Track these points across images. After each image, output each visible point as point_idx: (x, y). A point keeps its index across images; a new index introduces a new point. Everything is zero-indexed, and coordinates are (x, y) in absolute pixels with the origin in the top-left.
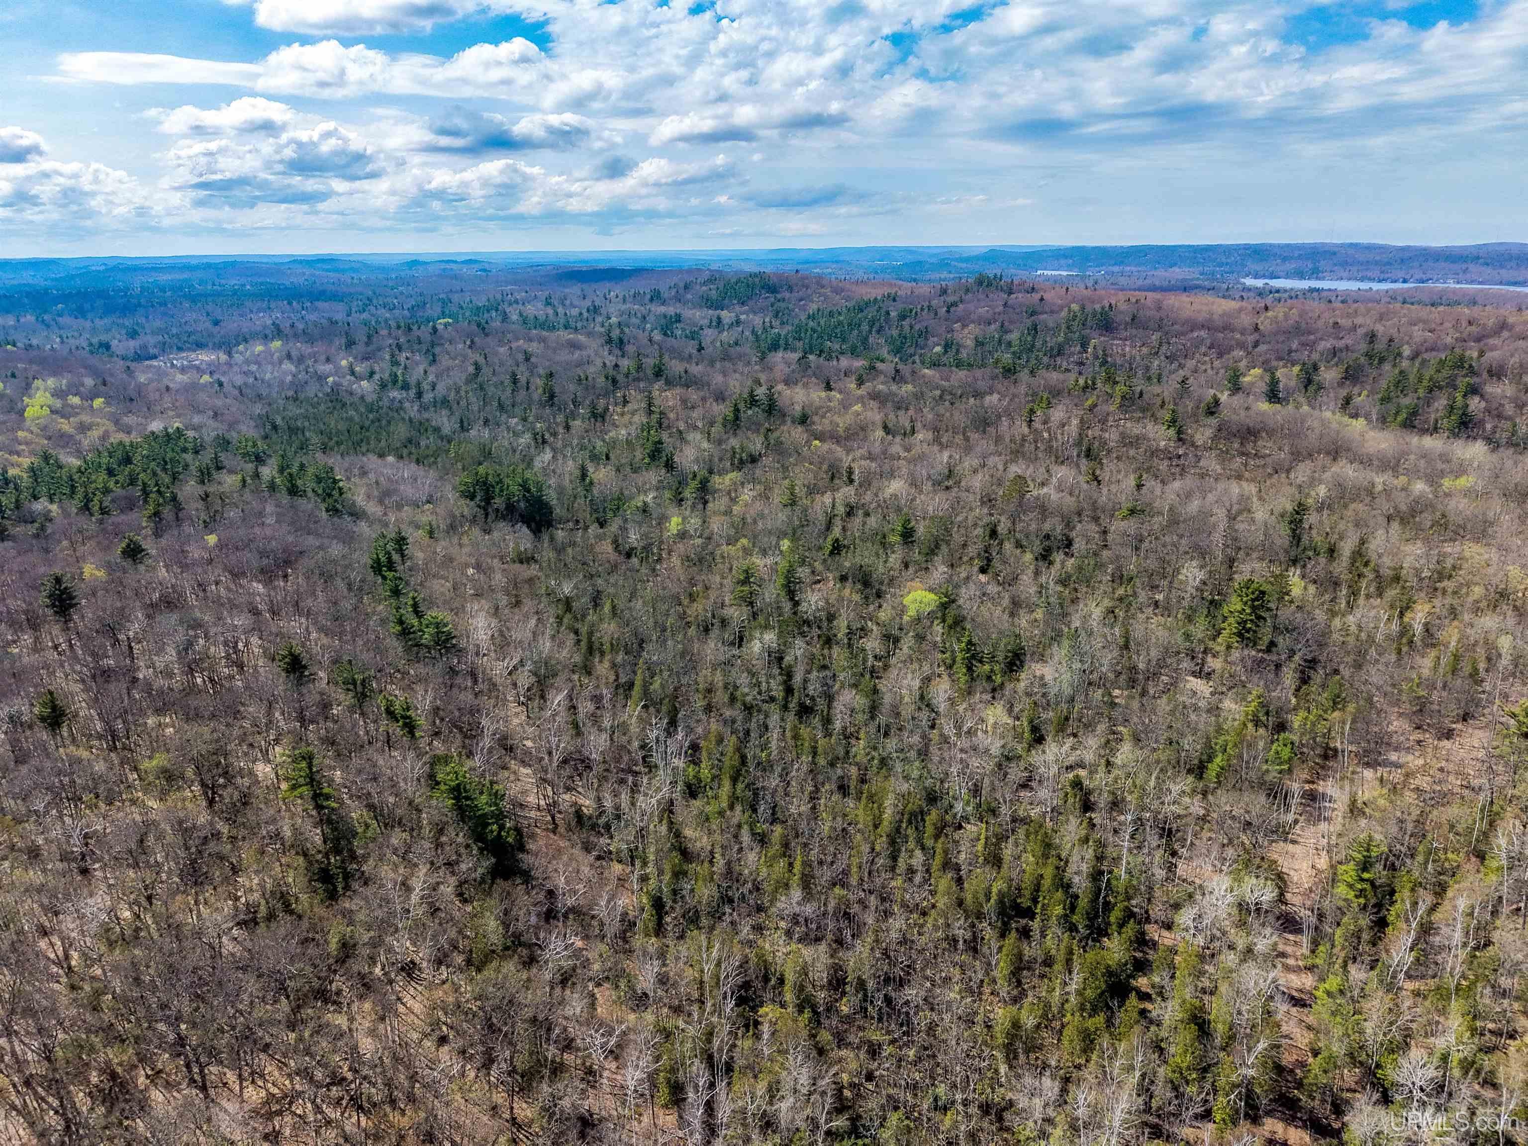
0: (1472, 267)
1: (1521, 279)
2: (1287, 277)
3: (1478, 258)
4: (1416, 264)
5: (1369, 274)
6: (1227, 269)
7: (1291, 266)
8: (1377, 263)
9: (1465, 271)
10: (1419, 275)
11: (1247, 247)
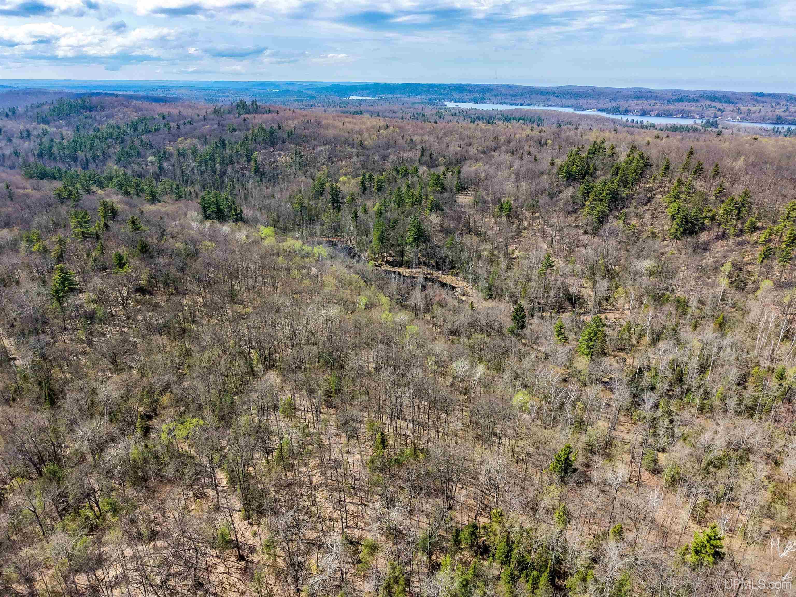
0: (551, 97)
1: (570, 104)
2: (470, 102)
3: (554, 93)
4: (528, 96)
5: (506, 101)
6: (443, 96)
7: (472, 96)
8: (510, 95)
9: (548, 100)
10: (528, 102)
11: (454, 85)
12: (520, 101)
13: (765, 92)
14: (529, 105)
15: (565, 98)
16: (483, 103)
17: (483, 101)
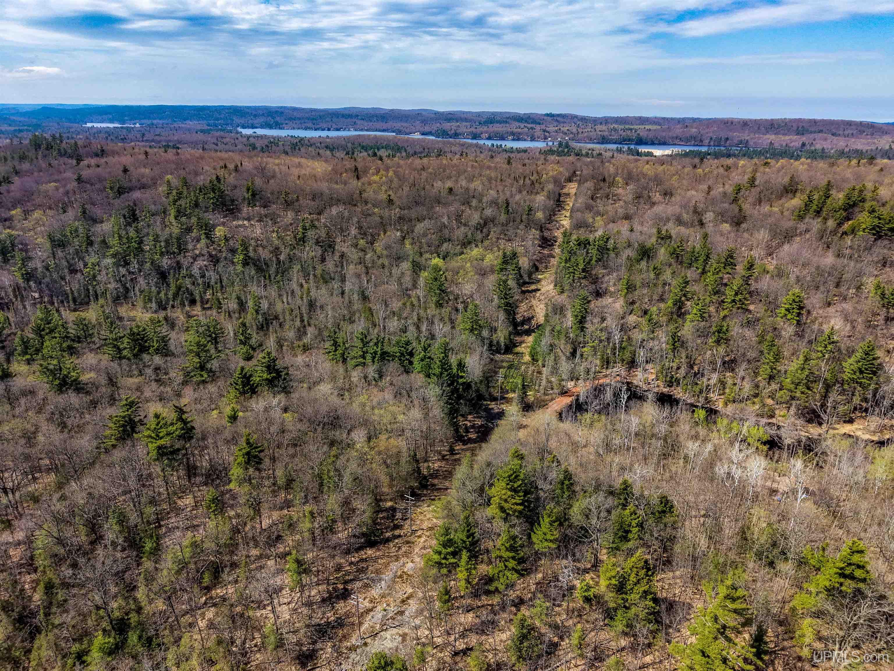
0: (357, 121)
4: (328, 119)
5: (308, 125)
8: (307, 118)
9: (355, 124)
10: (334, 126)
12: (325, 126)
13: (553, 113)
14: (338, 130)
15: (371, 121)
16: (280, 128)
17: (278, 126)
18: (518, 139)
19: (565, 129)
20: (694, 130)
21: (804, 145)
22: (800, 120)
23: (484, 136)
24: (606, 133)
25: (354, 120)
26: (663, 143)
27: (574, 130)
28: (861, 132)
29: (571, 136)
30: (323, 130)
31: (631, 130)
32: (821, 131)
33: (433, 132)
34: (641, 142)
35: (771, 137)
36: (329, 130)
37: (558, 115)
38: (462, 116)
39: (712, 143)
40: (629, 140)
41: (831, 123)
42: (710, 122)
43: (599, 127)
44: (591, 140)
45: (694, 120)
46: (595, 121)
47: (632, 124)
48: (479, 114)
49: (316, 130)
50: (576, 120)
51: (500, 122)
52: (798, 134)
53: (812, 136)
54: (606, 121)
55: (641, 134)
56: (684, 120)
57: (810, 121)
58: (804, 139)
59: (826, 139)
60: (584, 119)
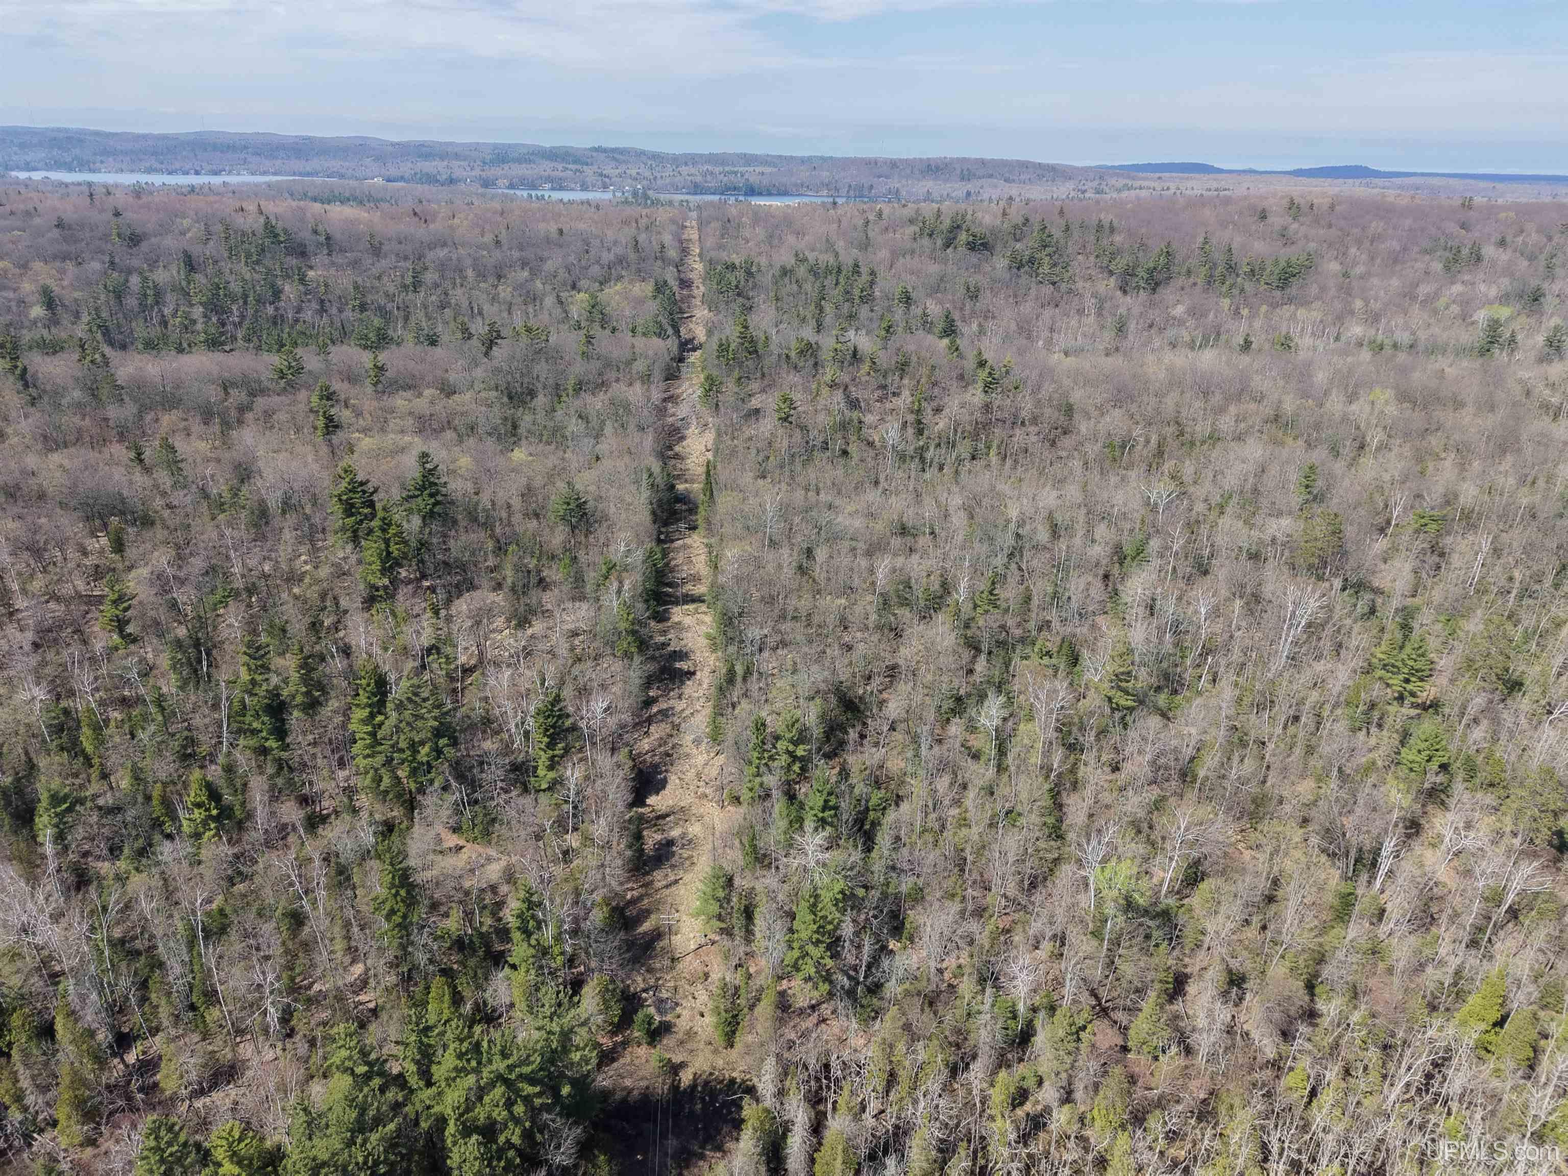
15: (276, 157)
18: (561, 189)
19: (634, 172)
20: (825, 174)
21: (969, 194)
22: (964, 160)
23: (500, 182)
24: (699, 179)
25: (242, 156)
26: (783, 192)
27: (647, 174)
28: (1040, 177)
29: (645, 182)
30: (186, 173)
31: (736, 173)
32: (991, 176)
33: (407, 175)
34: (752, 191)
35: (929, 184)
36: (197, 173)
37: (614, 150)
38: (449, 149)
39: (852, 193)
40: (735, 189)
41: (1004, 164)
42: (846, 163)
43: (684, 170)
44: (677, 189)
45: (824, 159)
46: (678, 161)
47: (734, 165)
48: (476, 147)
49: (170, 173)
50: (644, 158)
51: (519, 160)
52: (962, 179)
53: (979, 183)
54: (692, 160)
55: (751, 180)
56: (810, 159)
57: (976, 161)
58: (970, 186)
59: (996, 187)
60: (655, 156)
